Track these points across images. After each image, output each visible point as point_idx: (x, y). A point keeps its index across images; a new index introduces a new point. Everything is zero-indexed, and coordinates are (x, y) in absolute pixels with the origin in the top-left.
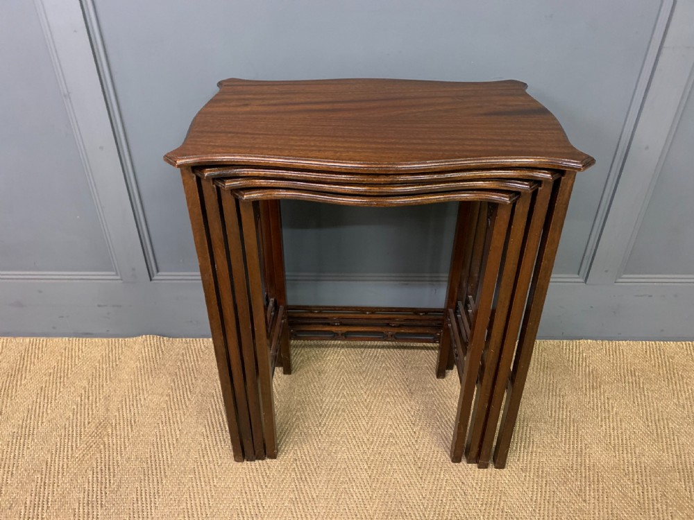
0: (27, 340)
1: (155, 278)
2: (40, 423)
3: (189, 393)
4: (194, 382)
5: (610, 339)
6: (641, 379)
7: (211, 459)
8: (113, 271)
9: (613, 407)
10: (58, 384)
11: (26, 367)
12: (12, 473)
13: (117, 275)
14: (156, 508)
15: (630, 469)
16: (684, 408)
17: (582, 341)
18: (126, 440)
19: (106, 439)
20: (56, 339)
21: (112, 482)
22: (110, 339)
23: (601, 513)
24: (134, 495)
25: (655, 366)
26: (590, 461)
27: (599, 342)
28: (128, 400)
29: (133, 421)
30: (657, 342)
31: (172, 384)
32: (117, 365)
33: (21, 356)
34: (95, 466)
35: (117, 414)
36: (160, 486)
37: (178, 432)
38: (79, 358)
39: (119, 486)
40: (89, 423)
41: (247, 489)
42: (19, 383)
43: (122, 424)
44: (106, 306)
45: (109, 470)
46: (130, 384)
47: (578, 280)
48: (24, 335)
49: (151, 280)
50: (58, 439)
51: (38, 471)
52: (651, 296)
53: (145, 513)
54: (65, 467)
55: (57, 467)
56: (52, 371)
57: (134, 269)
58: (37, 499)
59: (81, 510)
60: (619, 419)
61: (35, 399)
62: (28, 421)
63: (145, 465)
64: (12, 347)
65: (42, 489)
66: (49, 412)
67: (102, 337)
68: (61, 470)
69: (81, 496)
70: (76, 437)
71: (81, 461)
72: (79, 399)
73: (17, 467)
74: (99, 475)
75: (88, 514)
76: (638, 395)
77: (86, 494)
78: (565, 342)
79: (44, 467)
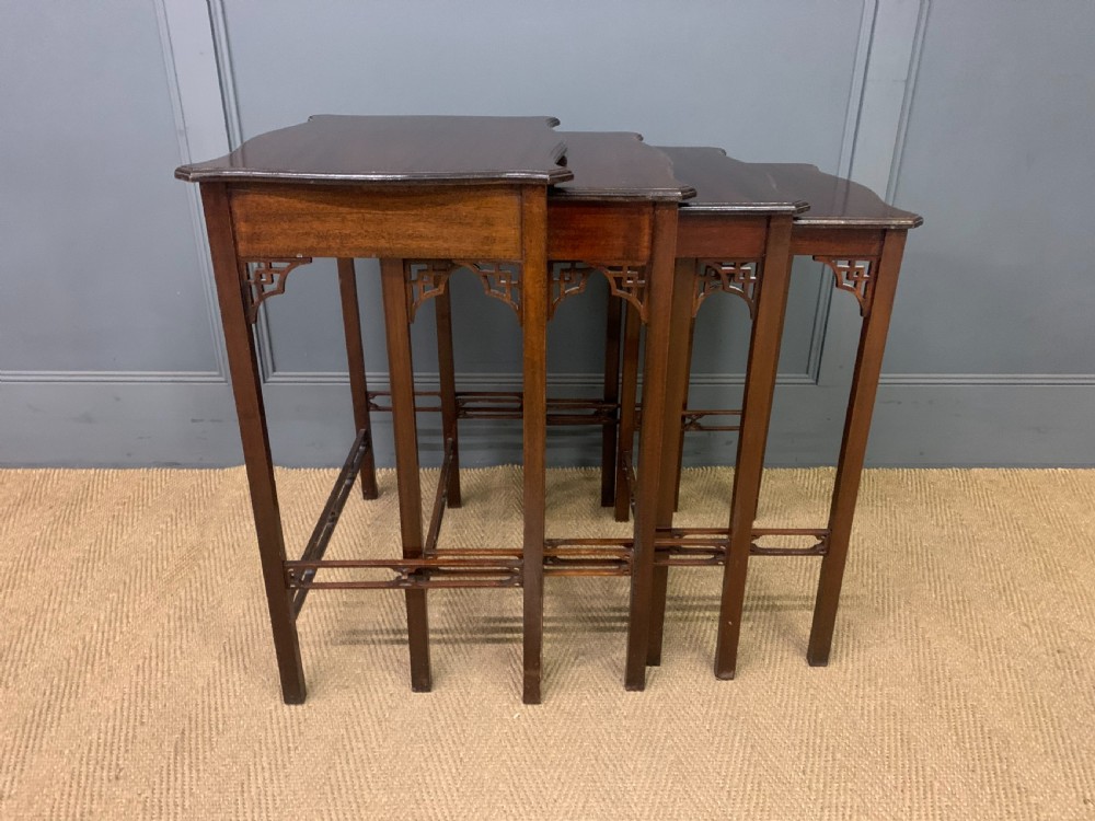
0: (92, 471)
1: (270, 379)
2: (113, 548)
4: (316, 508)
6: (894, 504)
8: (215, 370)
10: (136, 513)
11: (92, 497)
12: (79, 593)
13: (220, 376)
15: (870, 581)
16: (943, 528)
17: (821, 469)
18: (228, 563)
19: (201, 562)
20: (130, 471)
21: (211, 599)
22: (203, 471)
24: (240, 611)
25: (912, 491)
28: (228, 526)
30: (917, 470)
31: (288, 512)
32: (212, 495)
33: (83, 486)
34: (188, 585)
35: (214, 539)
38: (162, 489)
39: (220, 603)
40: (178, 547)
42: (82, 512)
43: (221, 547)
44: (202, 420)
45: (206, 588)
46: (231, 511)
47: (806, 381)
48: (89, 467)
49: (264, 383)
50: (139, 562)
51: (114, 591)
52: (899, 403)
54: (149, 586)
55: (138, 586)
56: (126, 500)
58: (113, 614)
59: (172, 624)
60: (861, 538)
61: (105, 527)
62: (98, 546)
63: (253, 584)
64: (71, 478)
65: (120, 606)
66: (125, 537)
67: (193, 468)
68: (143, 589)
69: (171, 612)
70: (162, 560)
71: (169, 581)
72: (164, 526)
73: (86, 587)
74: (194, 594)
75: (181, 627)
76: (888, 517)
77: (178, 609)
78: (799, 470)
79: (121, 587)
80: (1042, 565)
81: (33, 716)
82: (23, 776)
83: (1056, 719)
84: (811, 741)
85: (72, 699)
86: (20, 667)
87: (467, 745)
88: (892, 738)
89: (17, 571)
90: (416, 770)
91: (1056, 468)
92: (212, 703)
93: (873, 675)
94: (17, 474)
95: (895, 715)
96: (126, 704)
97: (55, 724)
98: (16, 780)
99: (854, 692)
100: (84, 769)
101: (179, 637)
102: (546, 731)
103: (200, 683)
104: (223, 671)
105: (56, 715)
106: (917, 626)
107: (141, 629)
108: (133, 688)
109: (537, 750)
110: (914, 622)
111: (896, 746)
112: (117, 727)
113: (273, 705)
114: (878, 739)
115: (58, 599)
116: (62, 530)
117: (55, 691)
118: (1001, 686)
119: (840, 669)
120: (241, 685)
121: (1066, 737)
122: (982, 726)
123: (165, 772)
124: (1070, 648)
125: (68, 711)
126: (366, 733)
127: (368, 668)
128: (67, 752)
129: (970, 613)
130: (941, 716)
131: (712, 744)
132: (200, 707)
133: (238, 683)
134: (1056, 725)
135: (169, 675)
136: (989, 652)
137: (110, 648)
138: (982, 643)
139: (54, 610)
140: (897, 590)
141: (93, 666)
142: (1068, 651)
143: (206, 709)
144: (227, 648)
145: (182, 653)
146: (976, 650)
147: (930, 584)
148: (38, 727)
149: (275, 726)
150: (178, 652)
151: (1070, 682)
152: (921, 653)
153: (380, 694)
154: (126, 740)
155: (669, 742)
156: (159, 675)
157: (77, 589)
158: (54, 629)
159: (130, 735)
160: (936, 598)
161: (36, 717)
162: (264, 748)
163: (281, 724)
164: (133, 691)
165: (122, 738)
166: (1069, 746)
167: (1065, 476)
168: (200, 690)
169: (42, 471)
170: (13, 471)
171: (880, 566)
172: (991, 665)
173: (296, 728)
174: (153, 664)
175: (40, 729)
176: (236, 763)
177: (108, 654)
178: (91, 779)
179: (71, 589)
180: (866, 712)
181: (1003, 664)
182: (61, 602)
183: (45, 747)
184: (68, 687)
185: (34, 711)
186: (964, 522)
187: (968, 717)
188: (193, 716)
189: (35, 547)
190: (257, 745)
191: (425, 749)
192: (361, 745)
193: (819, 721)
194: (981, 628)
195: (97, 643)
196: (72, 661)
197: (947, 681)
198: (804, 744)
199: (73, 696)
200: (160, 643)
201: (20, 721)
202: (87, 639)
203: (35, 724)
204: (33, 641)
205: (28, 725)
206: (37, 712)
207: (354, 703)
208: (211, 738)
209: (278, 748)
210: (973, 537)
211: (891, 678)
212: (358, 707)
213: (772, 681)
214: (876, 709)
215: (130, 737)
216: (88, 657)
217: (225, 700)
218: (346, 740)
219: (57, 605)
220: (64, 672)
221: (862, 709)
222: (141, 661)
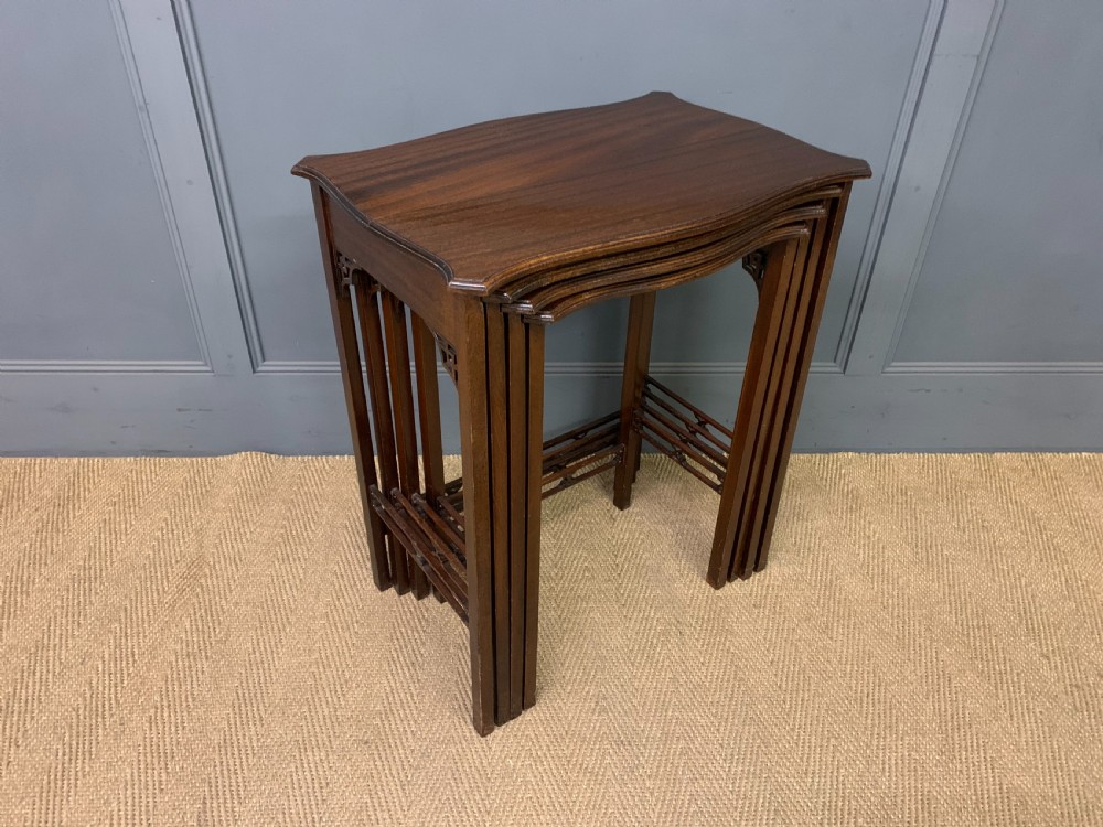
0: (75, 460)
1: (260, 369)
2: (108, 563)
3: (312, 525)
4: (317, 509)
5: (878, 451)
6: (914, 500)
7: (349, 602)
8: (200, 359)
9: (875, 533)
10: (128, 517)
11: (79, 494)
12: (79, 624)
13: (206, 365)
14: (280, 659)
15: (890, 601)
16: (964, 531)
17: (840, 455)
18: (232, 582)
19: (203, 581)
20: (117, 460)
21: (218, 630)
22: (194, 459)
23: (851, 651)
24: (249, 645)
25: (933, 483)
26: (840, 594)
27: (864, 455)
28: (228, 534)
29: (237, 559)
30: (939, 455)
31: (289, 514)
32: (207, 491)
33: (69, 481)
34: (192, 612)
35: (215, 550)
36: (283, 634)
38: (153, 484)
39: (228, 636)
40: (177, 562)
41: (399, 634)
42: (71, 515)
43: (222, 562)
44: (188, 410)
45: (212, 616)
46: (228, 514)
47: (833, 370)
48: (71, 455)
49: (254, 372)
50: (138, 582)
51: (116, 620)
52: (928, 391)
53: (266, 665)
54: (151, 614)
55: (140, 614)
56: (116, 499)
57: (230, 356)
58: (118, 652)
59: (180, 663)
60: (881, 545)
61: (97, 534)
62: (92, 561)
63: (260, 610)
64: (58, 469)
65: (123, 640)
66: (120, 549)
67: (183, 456)
68: (146, 618)
69: (178, 647)
70: (162, 580)
71: (172, 607)
72: (159, 533)
73: (85, 616)
74: (199, 624)
75: (190, 667)
76: (908, 518)
77: (184, 644)
78: (818, 455)
79: (123, 615)
80: (1063, 579)
81: (49, 783)
83: (1073, 774)
84: (834, 803)
85: (86, 761)
86: (28, 719)
87: (492, 814)
88: (913, 799)
91: (1080, 453)
92: (231, 764)
93: (894, 721)
95: (916, 770)
96: (142, 767)
97: (72, 793)
99: (875, 743)
101: (189, 680)
102: (570, 795)
103: (217, 738)
104: (238, 724)
105: (72, 781)
106: (937, 659)
107: (148, 670)
108: (148, 745)
110: (934, 654)
111: (917, 809)
112: (136, 796)
113: (292, 765)
114: (899, 800)
115: (58, 632)
116: (52, 539)
117: (67, 750)
118: (1020, 734)
119: (861, 713)
120: (258, 740)
121: (1082, 797)
122: (1000, 784)
124: (1089, 685)
125: (84, 776)
126: (389, 800)
127: (387, 717)
129: (991, 642)
130: (961, 772)
131: (736, 808)
132: (218, 768)
133: (254, 738)
134: (1073, 781)
135: (184, 728)
136: (1009, 692)
137: (119, 695)
138: (1001, 679)
139: (55, 646)
140: (918, 612)
141: (103, 718)
142: (1086, 688)
143: (225, 772)
144: (241, 695)
145: (194, 700)
146: (996, 689)
147: (950, 604)
148: (55, 796)
149: (297, 792)
150: (190, 700)
151: (1088, 728)
152: (942, 693)
153: (401, 751)
154: (147, 811)
155: (694, 808)
156: (173, 729)
157: (76, 617)
158: (57, 671)
159: (151, 804)
160: (957, 623)
161: (52, 785)
162: (288, 820)
163: (303, 790)
164: (148, 749)
165: (143, 809)
166: (1084, 806)
167: (1089, 462)
168: (217, 748)
169: (22, 460)
171: (901, 581)
172: (1011, 709)
173: (318, 794)
174: (166, 714)
175: (57, 799)
177: (117, 701)
179: (70, 618)
180: (887, 767)
181: (1022, 706)
182: (61, 635)
183: (65, 820)
184: (81, 746)
185: (49, 776)
186: (986, 524)
187: (987, 773)
188: (213, 781)
189: (26, 563)
190: (281, 816)
191: (451, 819)
192: (386, 816)
193: (841, 779)
194: (1001, 660)
195: (104, 688)
196: (81, 711)
197: (967, 727)
198: (827, 808)
199: (87, 757)
200: (170, 689)
201: (36, 789)
202: (94, 683)
203: (51, 793)
204: (38, 688)
205: (44, 794)
206: (52, 777)
207: (375, 761)
208: (233, 808)
209: (303, 820)
210: (994, 543)
211: (912, 724)
212: (380, 768)
213: (793, 730)
214: (896, 764)
215: (151, 808)
216: (97, 707)
217: (244, 760)
218: (370, 809)
219: (57, 639)
220: (74, 726)
221: (883, 764)
222: (153, 711)
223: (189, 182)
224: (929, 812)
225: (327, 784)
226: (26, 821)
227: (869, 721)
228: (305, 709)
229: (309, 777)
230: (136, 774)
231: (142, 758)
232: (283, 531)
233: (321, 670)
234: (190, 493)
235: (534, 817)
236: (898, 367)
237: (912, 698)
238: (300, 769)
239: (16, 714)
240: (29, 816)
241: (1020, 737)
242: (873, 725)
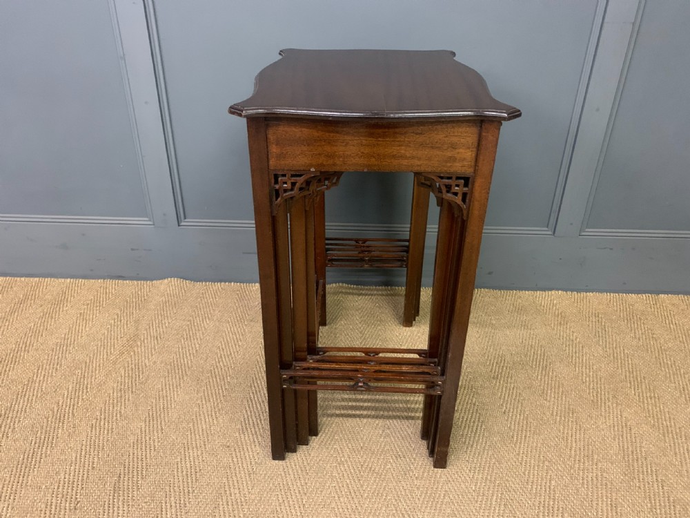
0: (68, 280)
1: (183, 224)
2: (79, 337)
3: (207, 320)
4: (212, 311)
5: (578, 291)
6: (604, 320)
7: (226, 364)
8: (147, 217)
9: (576, 338)
10: (95, 311)
11: (67, 299)
12: (56, 369)
13: (150, 221)
14: (178, 395)
15: (588, 379)
16: (639, 340)
17: (553, 292)
18: (153, 350)
19: (136, 349)
20: (92, 281)
21: (141, 377)
22: (139, 282)
23: (560, 408)
24: (160, 386)
25: (617, 311)
26: (553, 373)
27: (569, 293)
28: (154, 323)
29: (158, 338)
30: (620, 294)
31: (193, 314)
32: (145, 300)
33: (62, 291)
34: (127, 366)
35: (145, 332)
36: (182, 381)
37: (197, 346)
38: (112, 294)
39: (147, 380)
40: (121, 337)
41: (256, 385)
42: (61, 310)
43: (149, 338)
44: (138, 249)
45: (139, 368)
46: (156, 312)
47: (548, 233)
48: (66, 277)
49: (179, 226)
50: (95, 348)
51: (79, 369)
52: (611, 249)
53: (169, 398)
54: (101, 365)
55: (94, 365)
56: (89, 302)
57: (164, 215)
58: (78, 386)
59: (115, 394)
60: (581, 345)
61: (75, 321)
62: (70, 335)
63: (169, 367)
64: (55, 285)
65: (82, 380)
66: (87, 329)
67: (132, 280)
68: (98, 368)
69: (115, 385)
70: (111, 347)
71: (115, 363)
72: (113, 321)
73: (61, 365)
74: (130, 372)
75: (121, 397)
76: (600, 331)
77: (119, 383)
78: (538, 292)
79: (84, 366)
81: (23, 459)
82: (15, 503)
84: (547, 503)
85: (49, 448)
86: (17, 422)
87: (308, 495)
88: (605, 503)
89: (17, 353)
90: (273, 512)
92: (140, 454)
93: (591, 453)
94: (21, 281)
95: (606, 484)
96: (83, 453)
97: (37, 466)
98: (10, 506)
99: (577, 466)
100: (54, 501)
101: (119, 404)
102: (362, 486)
103: (132, 439)
104: (147, 431)
105: (38, 459)
106: (621, 415)
107: (95, 398)
108: (89, 441)
109: (356, 500)
110: (619, 413)
111: (607, 510)
112: (77, 470)
113: (179, 458)
114: (594, 503)
115: (43, 373)
116: (48, 322)
117: (38, 441)
118: (682, 466)
119: (567, 447)
120: (159, 442)
122: (669, 497)
123: (106, 506)
125: (46, 457)
126: (240, 482)
127: (243, 432)
128: (44, 487)
129: (660, 407)
130: (639, 487)
131: (477, 501)
132: (131, 457)
133: (156, 440)
135: (112, 432)
136: (673, 439)
137: (75, 411)
138: (668, 430)
139: (40, 381)
140: (607, 386)
141: (63, 423)
143: (135, 459)
144: (151, 414)
145: (121, 416)
146: (664, 436)
147: (630, 383)
148: (26, 467)
149: (180, 474)
150: (118, 416)
152: (625, 438)
153: (251, 453)
154: (83, 480)
155: (447, 499)
156: (106, 432)
157: (55, 366)
158: (39, 395)
159: (85, 476)
160: (635, 394)
161: (25, 460)
163: (184, 473)
164: (88, 443)
165: (80, 478)
168: (132, 445)
169: (37, 279)
170: (18, 279)
171: (595, 367)
173: (193, 476)
174: (102, 423)
175: (27, 469)
176: (153, 500)
177: (73, 415)
178: (58, 508)
179: (51, 366)
180: (585, 482)
181: (683, 448)
182: (45, 375)
183: (30, 482)
184: (46, 439)
185: (24, 455)
186: (655, 336)
187: (658, 489)
188: (127, 464)
189: (30, 335)
190: (168, 488)
191: (280, 496)
192: (237, 491)
193: (552, 487)
194: (667, 418)
195: (66, 406)
196: (49, 419)
197: (643, 460)
198: (542, 505)
199: (49, 446)
200: (107, 409)
201: (15, 463)
202: (60, 403)
203: (24, 466)
204: (25, 404)
205: (20, 466)
206: (26, 456)
207: (233, 458)
208: (138, 481)
209: (182, 491)
210: (661, 347)
211: (603, 456)
212: (236, 463)
213: (518, 454)
214: (592, 480)
215: (85, 478)
216: (60, 417)
217: (148, 453)
218: (227, 487)
219: (42, 378)
220: (44, 427)
221: (583, 479)
222: (94, 421)
223: (146, 103)
224: (616, 512)
225: (200, 470)
226: (5, 481)
227: (573, 452)
228: (191, 425)
229: (188, 465)
230: (78, 457)
231: (84, 448)
232: (189, 323)
233: (204, 402)
234: (134, 300)
235: (337, 498)
236: (590, 231)
237: (603, 439)
238: (183, 460)
239: (9, 418)
240: (8, 478)
241: (682, 468)
242: (575, 455)
